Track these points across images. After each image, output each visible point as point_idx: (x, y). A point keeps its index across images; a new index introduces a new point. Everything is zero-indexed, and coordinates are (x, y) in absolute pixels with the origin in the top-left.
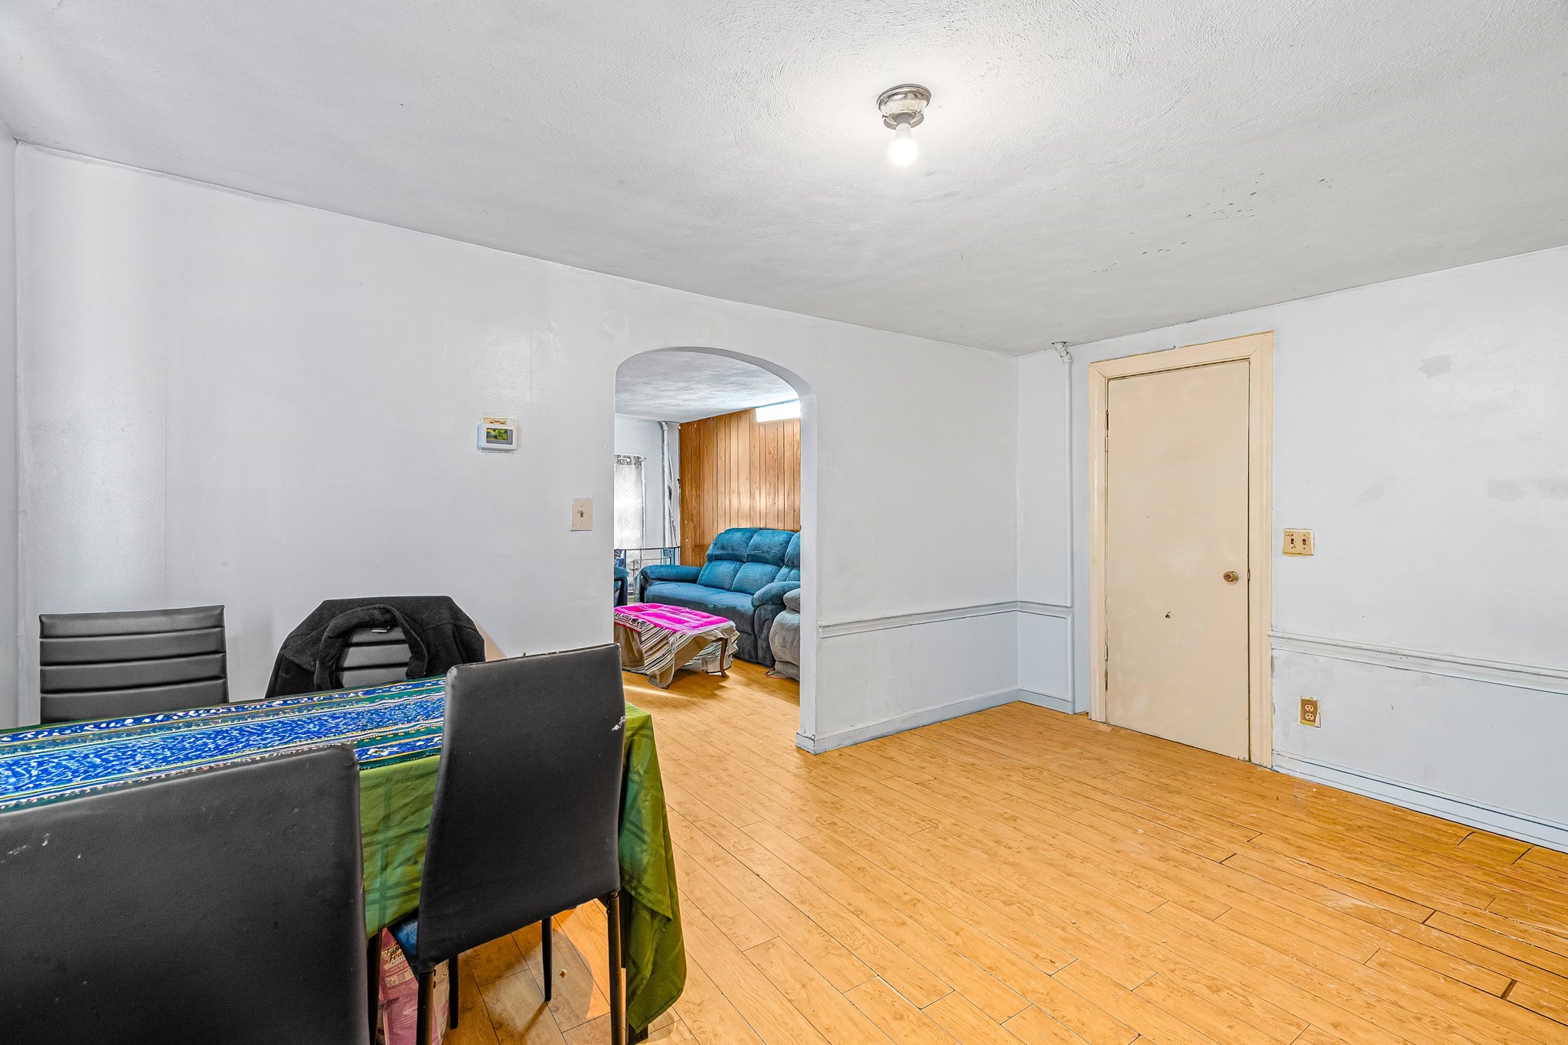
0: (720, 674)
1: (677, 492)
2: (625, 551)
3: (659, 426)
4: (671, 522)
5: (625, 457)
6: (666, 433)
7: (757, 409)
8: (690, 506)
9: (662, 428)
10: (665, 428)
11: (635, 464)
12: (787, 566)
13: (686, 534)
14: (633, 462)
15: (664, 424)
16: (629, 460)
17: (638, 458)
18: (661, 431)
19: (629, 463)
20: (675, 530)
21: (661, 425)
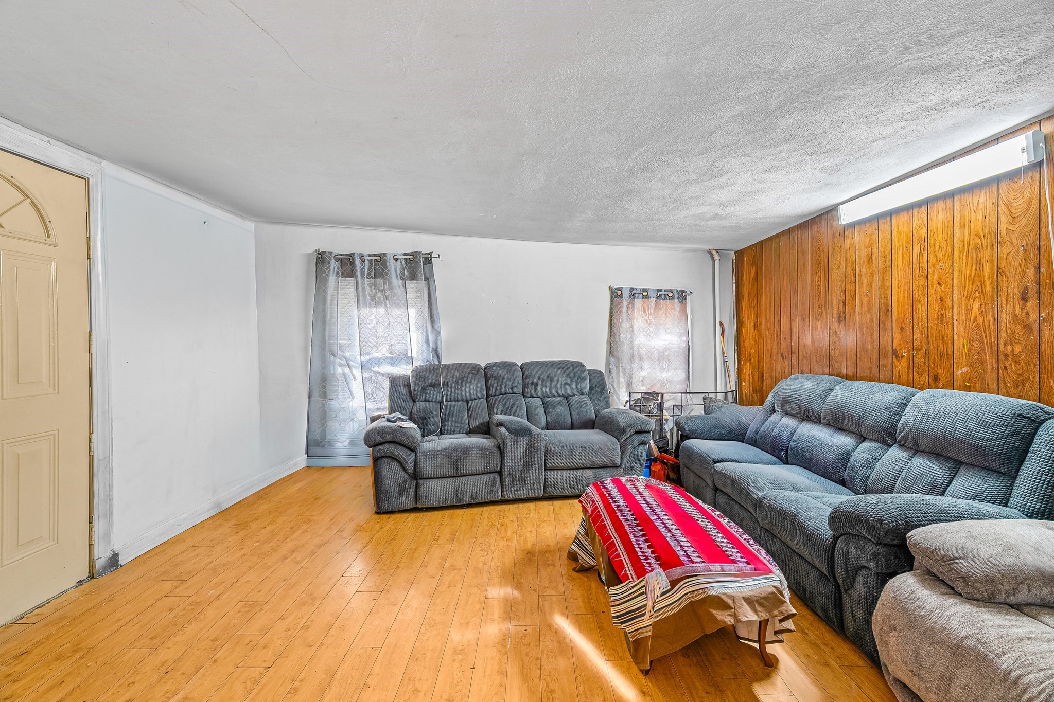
0: (756, 646)
1: (730, 330)
2: (663, 394)
3: (709, 256)
4: (725, 362)
5: (666, 291)
6: (717, 263)
7: (841, 207)
8: (746, 344)
9: (713, 258)
10: (716, 257)
11: (678, 298)
12: (902, 446)
13: (743, 376)
14: (676, 295)
15: (714, 252)
16: (671, 294)
17: (683, 291)
18: (711, 262)
19: (672, 298)
20: (729, 371)
21: (711, 255)
